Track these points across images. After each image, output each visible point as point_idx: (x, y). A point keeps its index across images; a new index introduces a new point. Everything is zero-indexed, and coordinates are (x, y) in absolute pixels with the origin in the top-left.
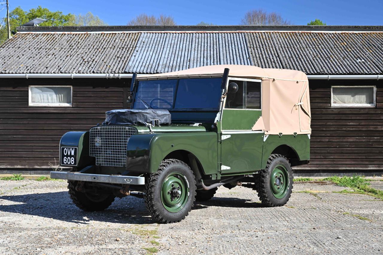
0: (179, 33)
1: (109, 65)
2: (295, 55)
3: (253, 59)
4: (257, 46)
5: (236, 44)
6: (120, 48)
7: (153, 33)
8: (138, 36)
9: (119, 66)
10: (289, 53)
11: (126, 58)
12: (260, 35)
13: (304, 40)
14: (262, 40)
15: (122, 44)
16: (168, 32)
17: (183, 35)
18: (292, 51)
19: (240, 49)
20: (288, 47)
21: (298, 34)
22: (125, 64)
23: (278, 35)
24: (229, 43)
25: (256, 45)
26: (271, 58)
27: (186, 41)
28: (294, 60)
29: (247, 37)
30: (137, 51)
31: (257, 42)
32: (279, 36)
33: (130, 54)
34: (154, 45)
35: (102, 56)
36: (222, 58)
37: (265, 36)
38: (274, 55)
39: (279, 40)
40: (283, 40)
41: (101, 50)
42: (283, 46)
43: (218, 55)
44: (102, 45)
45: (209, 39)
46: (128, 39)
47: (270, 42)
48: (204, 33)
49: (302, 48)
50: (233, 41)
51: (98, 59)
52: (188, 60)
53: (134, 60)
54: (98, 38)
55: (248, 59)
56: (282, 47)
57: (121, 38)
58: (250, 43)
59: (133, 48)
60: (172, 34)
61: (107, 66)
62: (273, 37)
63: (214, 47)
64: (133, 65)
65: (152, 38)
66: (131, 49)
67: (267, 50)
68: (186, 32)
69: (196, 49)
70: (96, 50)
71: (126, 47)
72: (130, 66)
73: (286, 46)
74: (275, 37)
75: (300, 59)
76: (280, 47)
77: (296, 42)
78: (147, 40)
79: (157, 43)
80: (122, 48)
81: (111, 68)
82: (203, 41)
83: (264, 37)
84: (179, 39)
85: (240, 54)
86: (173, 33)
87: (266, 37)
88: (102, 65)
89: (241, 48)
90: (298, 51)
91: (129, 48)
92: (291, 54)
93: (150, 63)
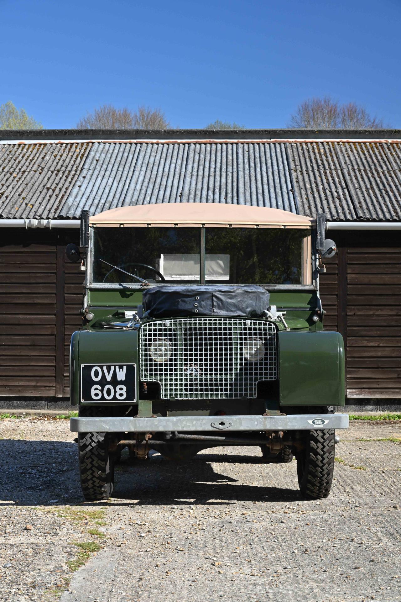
0: (163, 144)
1: (31, 203)
2: (377, 185)
3: (299, 192)
4: (307, 168)
5: (269, 165)
6: (52, 172)
7: (115, 143)
8: (86, 148)
9: (49, 206)
10: (366, 180)
11: (64, 190)
12: (315, 147)
13: (395, 156)
14: (318, 157)
15: (57, 163)
16: (144, 142)
17: (171, 146)
18: (372, 177)
19: (276, 173)
20: (365, 170)
21: (385, 146)
22: (60, 201)
23: (348, 147)
24: (256, 163)
25: (306, 165)
26: (334, 190)
27: (177, 159)
28: (375, 194)
29: (290, 152)
30: (84, 177)
31: (308, 160)
32: (349, 150)
33: (70, 183)
34: (117, 167)
35: (19, 186)
36: (241, 190)
37: (324, 148)
38: (338, 185)
39: (349, 156)
40: (357, 157)
41: (17, 175)
42: (356, 167)
43: (235, 184)
44: (19, 166)
45: (219, 155)
46: (68, 155)
47: (333, 160)
48: (211, 144)
49: (392, 172)
50: (263, 159)
51: (10, 193)
52: (179, 194)
53: (77, 194)
54: (13, 152)
55: (291, 193)
56: (354, 170)
57: (54, 154)
58: (295, 163)
59: (76, 171)
60: (150, 146)
61: (27, 204)
62: (339, 151)
63: (228, 170)
64: (76, 204)
65: (113, 152)
66: (73, 172)
67: (326, 176)
68: (176, 142)
69: (195, 173)
70: (8, 175)
71: (63, 169)
72: (70, 204)
73: (362, 168)
74: (341, 151)
75: (387, 192)
76: (351, 171)
77: (381, 161)
78: (103, 155)
79: (123, 163)
80: (55, 172)
81: (34, 208)
82: (208, 158)
83: (322, 151)
84: (164, 155)
85: (276, 182)
86: (152, 144)
87: (325, 151)
88: (18, 204)
89: (279, 172)
90: (383, 178)
91: (70, 172)
92: (371, 183)
93: (108, 200)
